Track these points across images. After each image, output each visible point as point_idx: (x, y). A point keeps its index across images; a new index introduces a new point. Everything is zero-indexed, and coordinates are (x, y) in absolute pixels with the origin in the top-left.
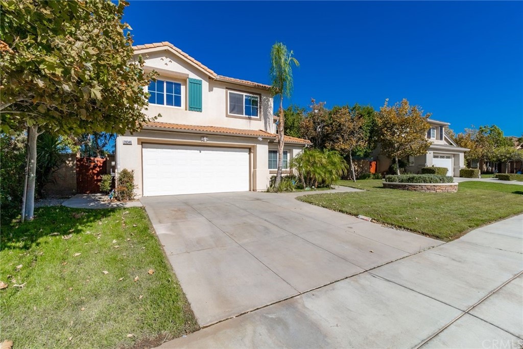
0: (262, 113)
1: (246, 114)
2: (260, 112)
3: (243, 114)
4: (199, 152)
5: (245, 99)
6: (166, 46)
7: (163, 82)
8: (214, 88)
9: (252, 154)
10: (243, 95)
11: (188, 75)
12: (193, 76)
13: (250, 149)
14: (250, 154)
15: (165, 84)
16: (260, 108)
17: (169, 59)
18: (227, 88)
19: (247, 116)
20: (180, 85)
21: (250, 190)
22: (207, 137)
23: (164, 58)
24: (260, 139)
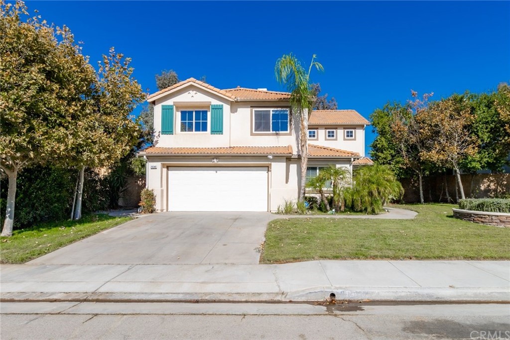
0: (293, 126)
1: (273, 131)
2: (291, 125)
3: (270, 131)
4: (215, 172)
5: (273, 114)
6: (191, 81)
7: (192, 112)
8: (238, 109)
9: (269, 173)
10: (270, 111)
11: (210, 102)
12: (215, 102)
13: (268, 167)
14: (268, 172)
15: (194, 113)
16: (291, 121)
17: (195, 92)
18: (251, 107)
19: (274, 132)
20: (206, 112)
21: (268, 211)
22: (217, 159)
23: (191, 92)
24: (271, 157)
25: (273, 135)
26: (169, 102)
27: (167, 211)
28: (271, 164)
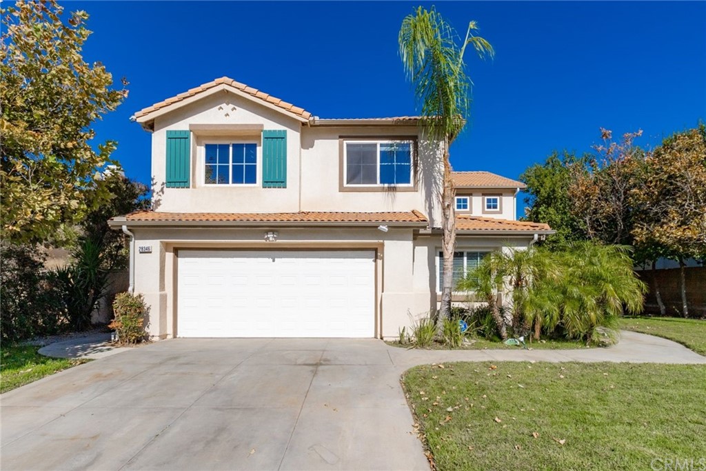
0: (420, 176)
1: (382, 182)
3: (376, 183)
4: (271, 260)
5: (381, 152)
6: (224, 83)
7: (228, 146)
8: (316, 141)
9: (379, 262)
10: (375, 145)
11: (262, 125)
12: (270, 126)
13: (376, 250)
14: (375, 261)
15: (231, 148)
17: (231, 106)
18: (340, 137)
19: (386, 185)
20: (254, 146)
21: (376, 337)
22: (273, 232)
23: (224, 105)
24: (384, 228)
25: (383, 190)
26: (182, 126)
27: (175, 337)
28: (383, 245)
